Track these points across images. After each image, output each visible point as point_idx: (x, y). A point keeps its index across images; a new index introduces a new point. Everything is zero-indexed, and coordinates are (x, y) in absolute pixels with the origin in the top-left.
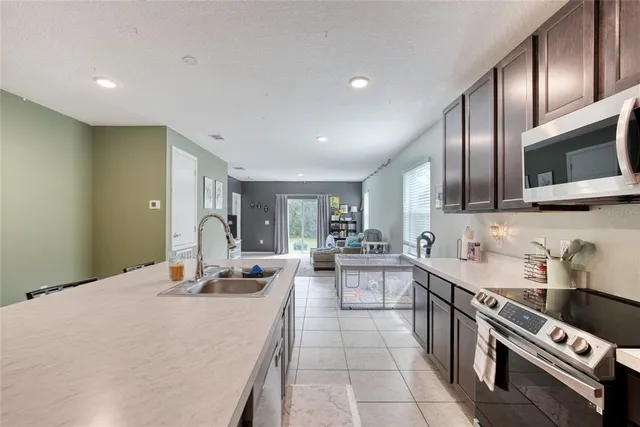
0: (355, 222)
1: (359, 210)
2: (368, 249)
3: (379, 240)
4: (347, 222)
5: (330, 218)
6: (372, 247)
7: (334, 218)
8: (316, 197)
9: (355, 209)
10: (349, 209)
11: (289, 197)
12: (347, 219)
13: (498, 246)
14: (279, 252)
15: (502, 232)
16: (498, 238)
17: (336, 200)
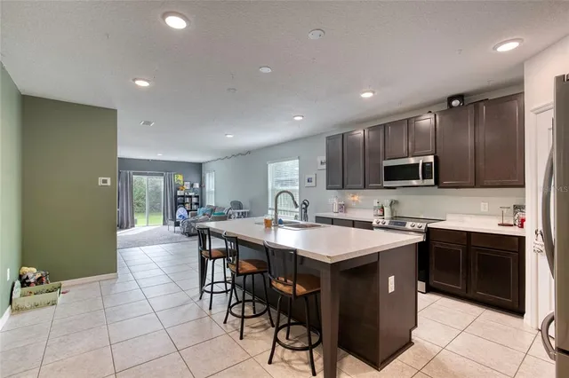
0: (198, 197)
1: (200, 186)
2: (237, 215)
3: (241, 208)
4: (191, 197)
5: (176, 193)
6: (239, 213)
7: (179, 193)
8: (162, 175)
9: (197, 185)
10: (192, 185)
11: (134, 174)
12: (190, 194)
13: (354, 204)
14: (125, 226)
15: (356, 198)
16: (354, 201)
17: (180, 178)
